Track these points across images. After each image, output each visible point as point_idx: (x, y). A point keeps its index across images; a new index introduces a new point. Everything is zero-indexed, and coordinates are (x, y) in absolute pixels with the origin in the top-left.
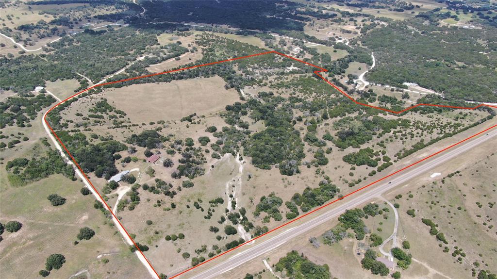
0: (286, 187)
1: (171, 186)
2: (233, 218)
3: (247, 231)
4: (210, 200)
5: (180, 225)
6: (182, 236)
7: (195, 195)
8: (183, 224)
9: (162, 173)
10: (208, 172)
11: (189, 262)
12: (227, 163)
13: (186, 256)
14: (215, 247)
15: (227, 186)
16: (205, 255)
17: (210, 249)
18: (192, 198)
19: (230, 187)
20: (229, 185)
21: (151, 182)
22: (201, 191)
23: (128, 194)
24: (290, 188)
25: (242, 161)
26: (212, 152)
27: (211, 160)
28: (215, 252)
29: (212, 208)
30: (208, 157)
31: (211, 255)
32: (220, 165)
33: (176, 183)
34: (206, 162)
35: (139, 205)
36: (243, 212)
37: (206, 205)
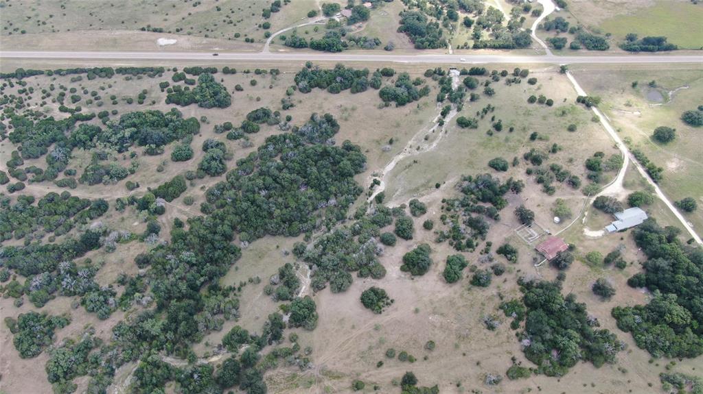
0: (353, 109)
1: (529, 172)
3: (450, 80)
4: (473, 131)
5: (529, 115)
6: (531, 101)
7: (494, 148)
8: (524, 114)
9: (539, 205)
11: (530, 77)
12: (405, 188)
13: (532, 82)
14: (495, 79)
15: (434, 144)
16: (509, 77)
17: (503, 80)
18: (500, 143)
19: (432, 141)
20: (430, 145)
21: (563, 193)
22: (481, 150)
23: (606, 182)
24: (350, 105)
25: (377, 178)
26: (418, 222)
27: (430, 204)
28: (498, 75)
29: (478, 118)
30: (433, 213)
31: (504, 74)
33: (519, 174)
34: (443, 201)
35: (587, 158)
37: (486, 125)
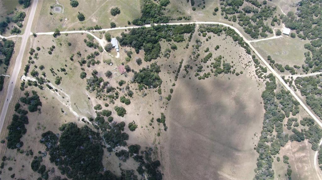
0: (39, 124)
1: (89, 66)
2: (42, 81)
3: (29, 81)
5: (58, 56)
6: (50, 53)
7: (73, 74)
8: (57, 58)
10: (87, 93)
11: (35, 49)
12: (87, 110)
13: (39, 49)
14: (33, 62)
16: (33, 56)
17: (34, 60)
18: (72, 71)
19: (65, 96)
20: (67, 97)
21: (100, 59)
22: (74, 79)
24: (36, 125)
25: (81, 119)
26: (104, 108)
27: (97, 102)
28: (31, 61)
29: (56, 76)
30: (101, 102)
31: (30, 58)
32: (89, 104)
33: (89, 71)
34: (96, 98)
35: (86, 45)
36: (41, 88)
37: (61, 74)
